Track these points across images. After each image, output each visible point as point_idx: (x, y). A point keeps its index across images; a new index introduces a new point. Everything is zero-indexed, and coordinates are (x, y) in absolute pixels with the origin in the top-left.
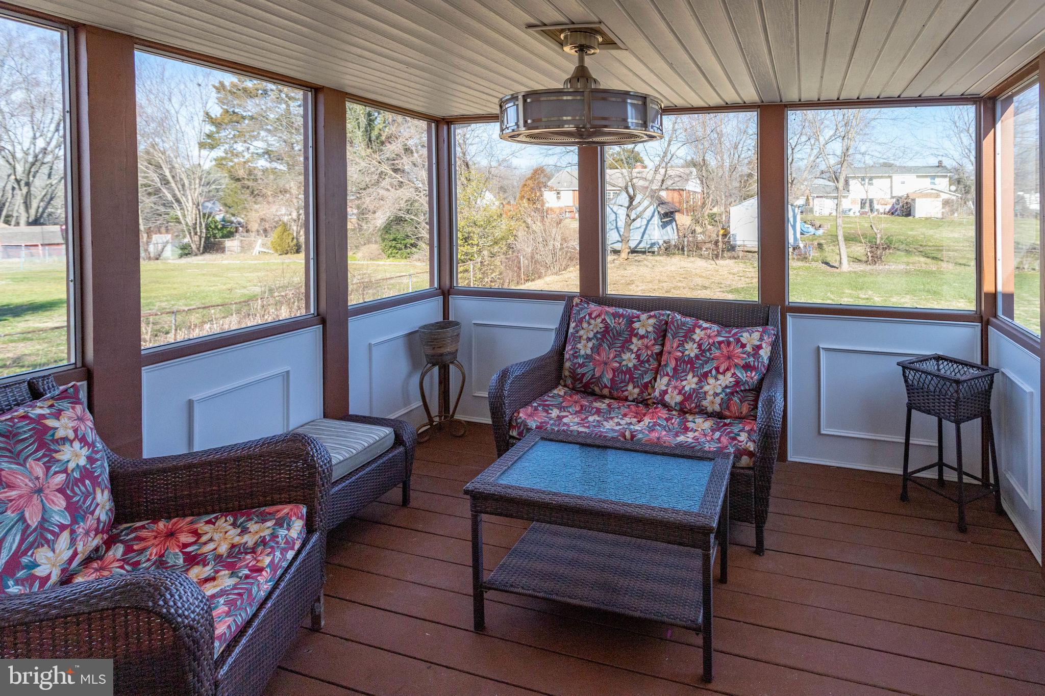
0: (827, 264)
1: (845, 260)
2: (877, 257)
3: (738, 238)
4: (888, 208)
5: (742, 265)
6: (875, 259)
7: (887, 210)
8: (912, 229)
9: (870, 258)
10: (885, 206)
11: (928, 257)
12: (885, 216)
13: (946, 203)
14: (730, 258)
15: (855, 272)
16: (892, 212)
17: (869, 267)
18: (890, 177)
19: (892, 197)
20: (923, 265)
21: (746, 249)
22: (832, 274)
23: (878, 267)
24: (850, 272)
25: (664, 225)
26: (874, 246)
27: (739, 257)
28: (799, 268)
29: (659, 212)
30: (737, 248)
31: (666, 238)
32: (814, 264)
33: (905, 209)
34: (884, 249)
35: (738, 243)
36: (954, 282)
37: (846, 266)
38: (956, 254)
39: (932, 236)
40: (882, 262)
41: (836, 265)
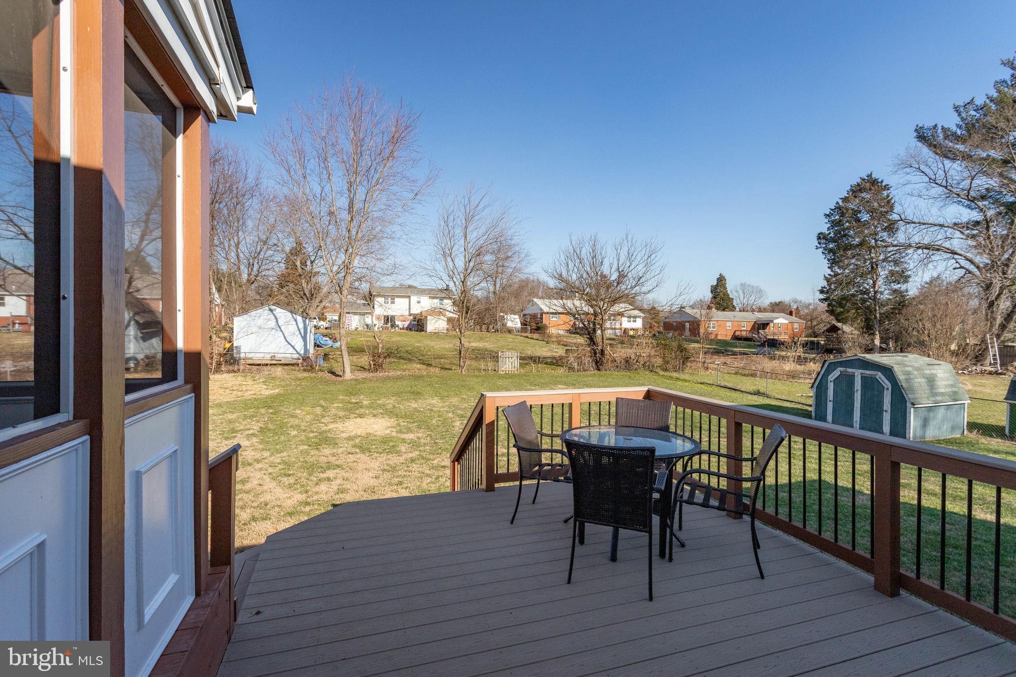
0: (333, 373)
1: (348, 369)
2: (378, 365)
3: (242, 350)
4: (406, 324)
5: (240, 378)
6: (377, 367)
7: (406, 326)
8: (419, 342)
9: (372, 366)
10: (404, 323)
11: (424, 364)
12: (404, 331)
13: (450, 320)
14: (229, 372)
15: (356, 380)
16: (409, 328)
17: (372, 374)
18: (409, 297)
19: (410, 315)
20: (416, 370)
21: (250, 362)
22: (334, 383)
23: (380, 374)
24: (351, 380)
25: (146, 338)
26: (375, 355)
27: (239, 370)
28: (304, 379)
29: (137, 322)
30: (242, 362)
31: (147, 352)
32: (320, 374)
33: (418, 324)
34: (385, 357)
35: (242, 355)
36: (436, 383)
37: (348, 375)
38: (446, 361)
39: (433, 347)
40: (383, 369)
41: (341, 374)
